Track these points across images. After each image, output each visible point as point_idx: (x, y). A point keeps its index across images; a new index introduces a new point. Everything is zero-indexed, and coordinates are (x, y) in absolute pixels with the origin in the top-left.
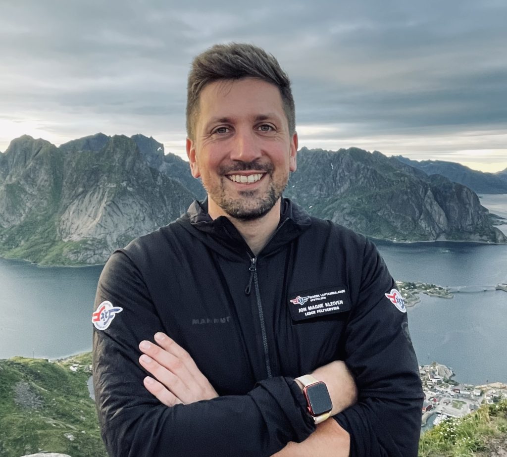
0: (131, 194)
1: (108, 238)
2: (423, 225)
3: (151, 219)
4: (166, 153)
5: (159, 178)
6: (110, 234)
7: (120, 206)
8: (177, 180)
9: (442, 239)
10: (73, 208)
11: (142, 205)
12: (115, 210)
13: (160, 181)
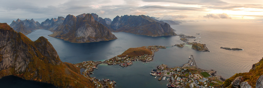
0: (91, 27)
1: (86, 37)
2: (159, 32)
3: (95, 32)
4: (99, 17)
5: (97, 23)
6: (86, 36)
7: (88, 30)
8: (101, 23)
9: (163, 35)
10: (78, 30)
11: (93, 29)
12: (87, 30)
13: (97, 24)
